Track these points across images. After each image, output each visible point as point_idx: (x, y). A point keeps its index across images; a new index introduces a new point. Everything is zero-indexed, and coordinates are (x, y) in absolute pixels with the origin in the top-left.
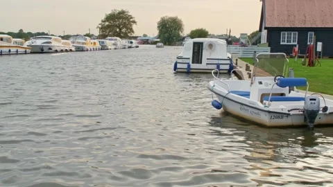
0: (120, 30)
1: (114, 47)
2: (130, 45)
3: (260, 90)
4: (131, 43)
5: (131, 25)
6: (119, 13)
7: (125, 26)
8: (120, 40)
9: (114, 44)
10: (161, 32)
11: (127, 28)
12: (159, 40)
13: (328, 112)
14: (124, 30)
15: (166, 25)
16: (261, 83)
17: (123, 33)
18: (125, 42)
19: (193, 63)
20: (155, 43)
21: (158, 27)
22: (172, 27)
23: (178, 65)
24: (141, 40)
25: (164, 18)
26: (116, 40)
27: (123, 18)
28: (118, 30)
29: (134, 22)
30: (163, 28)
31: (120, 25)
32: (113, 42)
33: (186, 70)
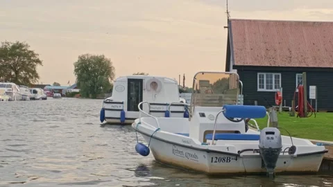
0: (17, 73)
1: (7, 97)
2: (33, 95)
3: (201, 124)
4: (35, 92)
5: (33, 66)
6: (14, 47)
7: (24, 66)
8: (17, 87)
9: (7, 93)
10: (80, 78)
11: (28, 71)
12: (77, 90)
13: (296, 154)
14: (22, 73)
15: (87, 67)
16: (203, 115)
17: (21, 78)
18: (24, 90)
19: (129, 110)
20: (72, 95)
21: (76, 70)
22: (97, 71)
23: (106, 112)
24: (50, 90)
25: (83, 56)
26: (10, 86)
27: (20, 55)
28: (13, 73)
29: (38, 61)
30: (82, 72)
31: (15, 65)
32: (6, 89)
33: (119, 121)
